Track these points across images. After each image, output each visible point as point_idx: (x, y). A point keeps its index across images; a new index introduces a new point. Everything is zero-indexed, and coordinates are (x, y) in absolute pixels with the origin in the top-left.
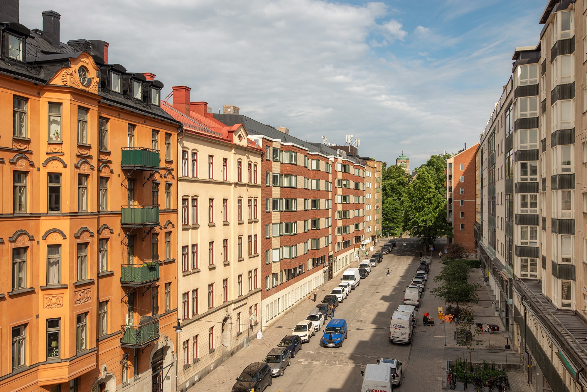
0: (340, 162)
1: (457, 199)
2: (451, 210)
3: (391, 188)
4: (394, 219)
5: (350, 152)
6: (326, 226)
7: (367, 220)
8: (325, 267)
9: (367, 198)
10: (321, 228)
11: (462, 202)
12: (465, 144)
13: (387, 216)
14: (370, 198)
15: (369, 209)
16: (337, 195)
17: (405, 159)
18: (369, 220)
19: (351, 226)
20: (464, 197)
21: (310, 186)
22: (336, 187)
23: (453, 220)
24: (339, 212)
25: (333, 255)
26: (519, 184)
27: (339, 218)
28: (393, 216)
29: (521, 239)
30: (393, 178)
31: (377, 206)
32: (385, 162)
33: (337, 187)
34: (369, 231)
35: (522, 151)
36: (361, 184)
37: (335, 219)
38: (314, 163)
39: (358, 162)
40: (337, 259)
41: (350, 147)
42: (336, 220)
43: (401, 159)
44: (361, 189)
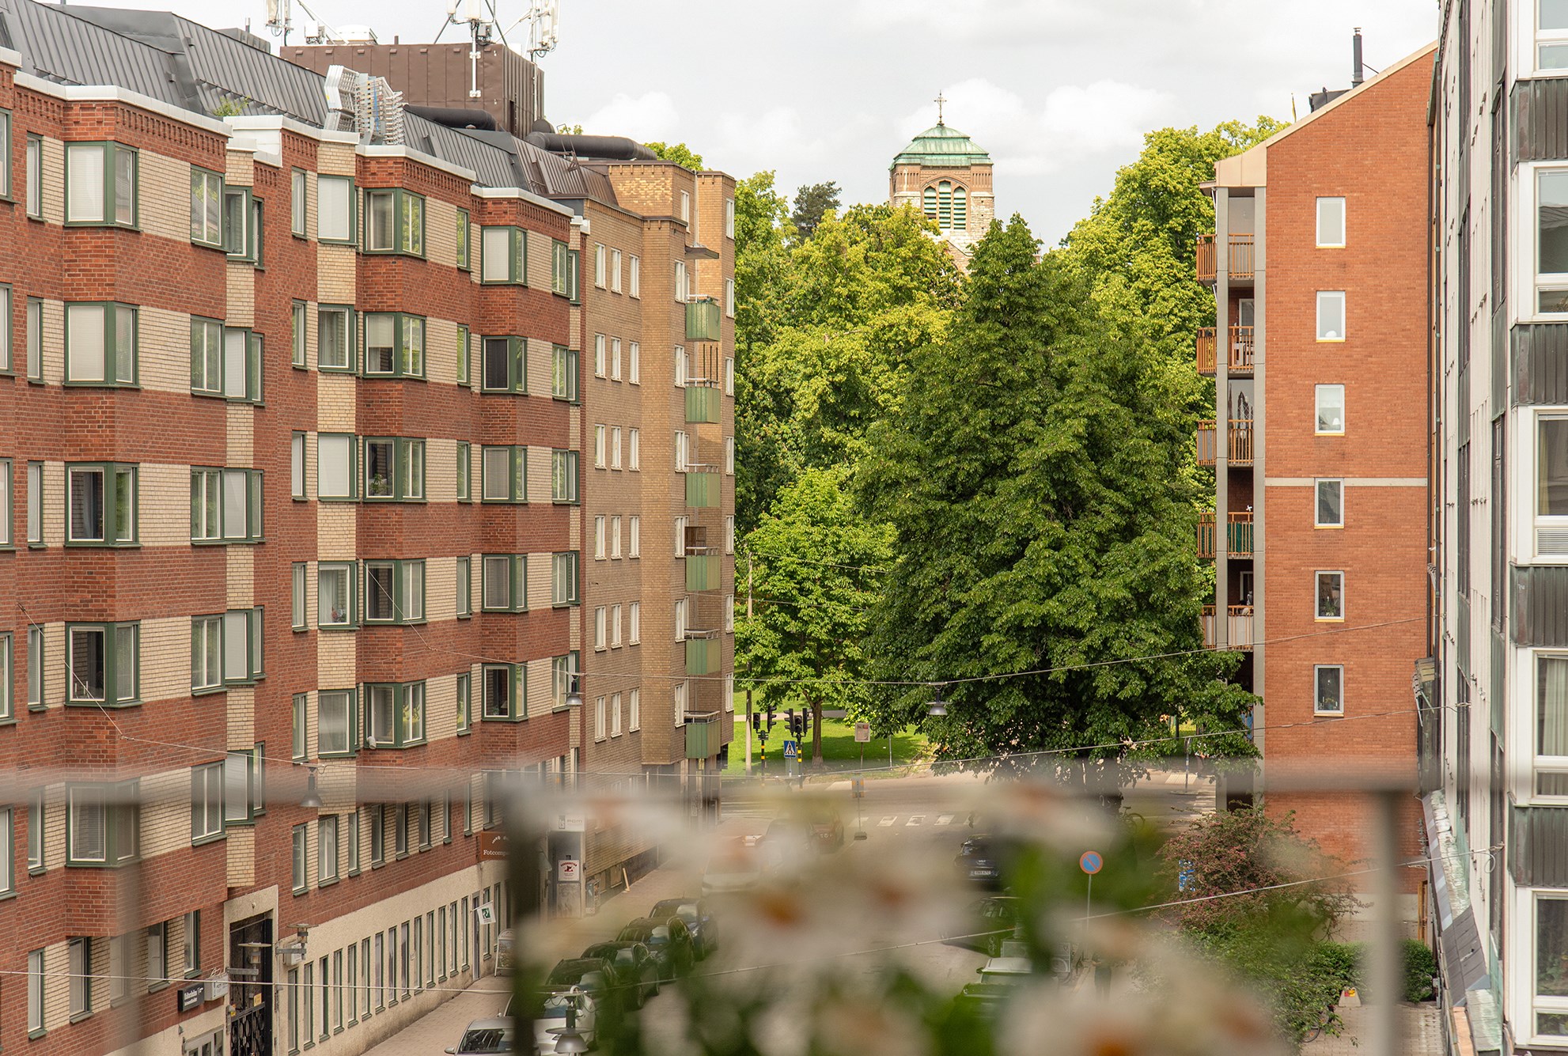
0: (336, 171)
1: (1294, 473)
2: (1245, 556)
3: (836, 387)
4: (847, 635)
5: (474, 93)
6: (195, 681)
7: (601, 644)
8: (194, 1010)
9: (601, 462)
10: (146, 698)
11: (1328, 492)
12: (1358, 40)
13: (794, 613)
14: (634, 464)
15: (617, 553)
16: (311, 436)
17: (963, 161)
18: (617, 641)
19: (441, 690)
20: (1339, 454)
21: (53, 355)
22: (302, 371)
23: (1261, 639)
24: (330, 575)
25: (275, 917)
26: (1528, 335)
27: (328, 623)
28: (841, 612)
29: (1541, 752)
30: (846, 310)
31: (690, 531)
32: (822, 182)
33: (313, 366)
34: (616, 730)
35: (1549, 81)
36: (539, 352)
37: (298, 625)
38: (88, 165)
39: (529, 177)
40: (314, 953)
41: (475, 55)
42: (302, 634)
43: (929, 161)
44: (533, 391)
